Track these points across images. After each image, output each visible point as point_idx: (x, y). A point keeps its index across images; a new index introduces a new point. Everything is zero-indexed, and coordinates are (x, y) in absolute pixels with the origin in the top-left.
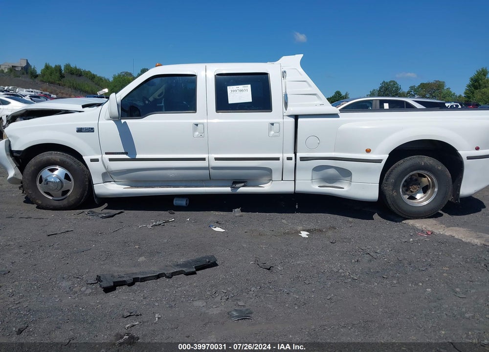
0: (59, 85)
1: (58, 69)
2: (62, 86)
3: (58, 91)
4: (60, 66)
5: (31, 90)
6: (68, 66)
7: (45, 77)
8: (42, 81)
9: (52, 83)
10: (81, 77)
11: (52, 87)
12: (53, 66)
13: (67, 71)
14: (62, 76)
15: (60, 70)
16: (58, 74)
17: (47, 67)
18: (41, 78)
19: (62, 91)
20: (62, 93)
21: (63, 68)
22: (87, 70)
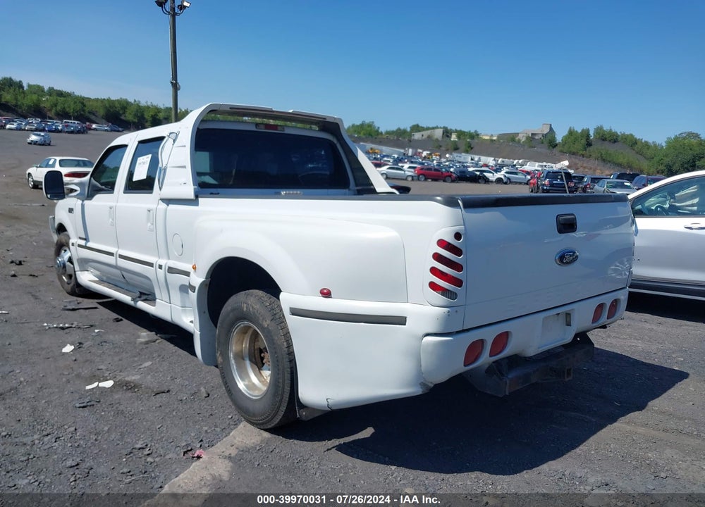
0: (583, 156)
1: (586, 134)
2: (587, 157)
3: (580, 164)
4: (588, 130)
5: (545, 164)
6: (599, 130)
7: (566, 146)
8: (561, 151)
9: (574, 154)
10: (616, 144)
11: (574, 160)
12: (579, 131)
13: (598, 137)
14: (589, 144)
15: (588, 135)
16: (584, 141)
17: (571, 132)
18: (561, 148)
19: (585, 165)
20: (585, 168)
21: (592, 133)
22: (627, 133)
